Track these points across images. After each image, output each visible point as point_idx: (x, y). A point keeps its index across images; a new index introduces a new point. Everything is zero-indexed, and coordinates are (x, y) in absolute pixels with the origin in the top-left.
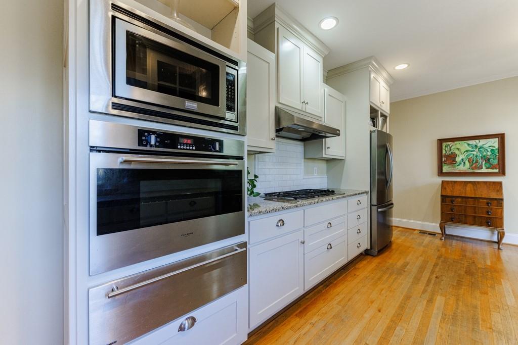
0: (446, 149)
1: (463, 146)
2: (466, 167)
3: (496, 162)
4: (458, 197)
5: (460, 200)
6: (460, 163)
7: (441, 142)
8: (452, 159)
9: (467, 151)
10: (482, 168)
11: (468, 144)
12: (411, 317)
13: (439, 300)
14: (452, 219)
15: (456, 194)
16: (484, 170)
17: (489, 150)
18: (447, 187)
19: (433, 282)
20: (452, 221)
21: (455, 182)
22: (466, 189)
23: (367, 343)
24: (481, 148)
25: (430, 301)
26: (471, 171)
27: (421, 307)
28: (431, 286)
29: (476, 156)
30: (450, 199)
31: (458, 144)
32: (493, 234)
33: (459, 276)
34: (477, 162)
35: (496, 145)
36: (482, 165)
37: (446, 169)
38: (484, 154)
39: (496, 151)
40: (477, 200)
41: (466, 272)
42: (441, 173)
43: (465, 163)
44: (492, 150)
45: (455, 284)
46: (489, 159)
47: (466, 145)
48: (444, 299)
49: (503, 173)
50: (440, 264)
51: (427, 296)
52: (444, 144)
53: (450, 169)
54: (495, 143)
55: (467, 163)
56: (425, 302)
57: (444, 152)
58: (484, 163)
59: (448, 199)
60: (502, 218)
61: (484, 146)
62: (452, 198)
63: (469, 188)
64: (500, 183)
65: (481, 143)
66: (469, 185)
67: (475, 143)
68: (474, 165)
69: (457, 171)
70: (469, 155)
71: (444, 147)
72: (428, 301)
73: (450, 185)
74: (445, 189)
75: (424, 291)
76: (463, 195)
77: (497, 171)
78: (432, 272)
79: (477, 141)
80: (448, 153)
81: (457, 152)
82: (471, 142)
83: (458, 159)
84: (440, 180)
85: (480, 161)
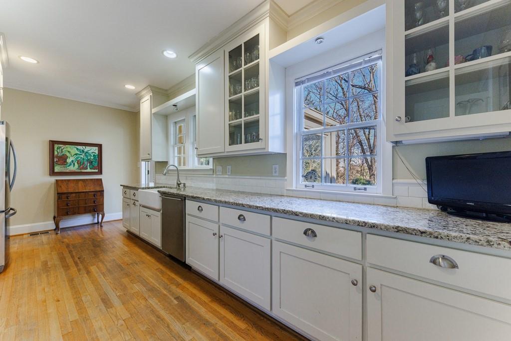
0: (58, 150)
1: (73, 150)
2: (74, 168)
3: (96, 164)
4: (72, 193)
5: (74, 195)
6: (70, 165)
7: (53, 143)
8: (63, 160)
9: (76, 154)
10: (87, 169)
11: (77, 149)
12: (85, 288)
13: (93, 269)
14: (67, 212)
15: (71, 190)
16: (89, 170)
17: (92, 155)
18: (62, 186)
19: (79, 262)
20: (68, 214)
21: (69, 180)
22: (78, 186)
23: (71, 320)
24: (87, 153)
25: (88, 272)
26: (79, 171)
27: (86, 279)
28: (80, 265)
29: (83, 159)
30: (66, 195)
31: (69, 148)
32: (94, 217)
33: (92, 250)
34: (84, 163)
35: (97, 152)
36: (87, 166)
37: (57, 169)
38: (89, 158)
39: (97, 157)
40: (87, 194)
41: (94, 246)
42: (52, 173)
43: (74, 164)
44: (94, 155)
45: (94, 256)
46: (92, 162)
47: (75, 149)
48: (95, 266)
49: (100, 172)
50: (73, 250)
51: (83, 272)
52: (56, 146)
53: (62, 169)
54: (95, 150)
55: (76, 164)
56: (86, 275)
57: (56, 153)
58: (88, 164)
59: (64, 196)
60: (103, 204)
61: (89, 152)
62: (68, 194)
63: (80, 184)
64: (101, 180)
65: (87, 149)
66: (80, 182)
67: (82, 149)
68: (81, 166)
69: (67, 171)
70: (78, 158)
71: (56, 149)
72: (87, 273)
73: (65, 183)
74: (61, 187)
75: (79, 270)
76: (77, 191)
77: (97, 171)
78: (73, 257)
79: (84, 147)
80: (60, 155)
81: (68, 154)
82: (79, 147)
83: (69, 161)
84: (53, 179)
85: (86, 163)
